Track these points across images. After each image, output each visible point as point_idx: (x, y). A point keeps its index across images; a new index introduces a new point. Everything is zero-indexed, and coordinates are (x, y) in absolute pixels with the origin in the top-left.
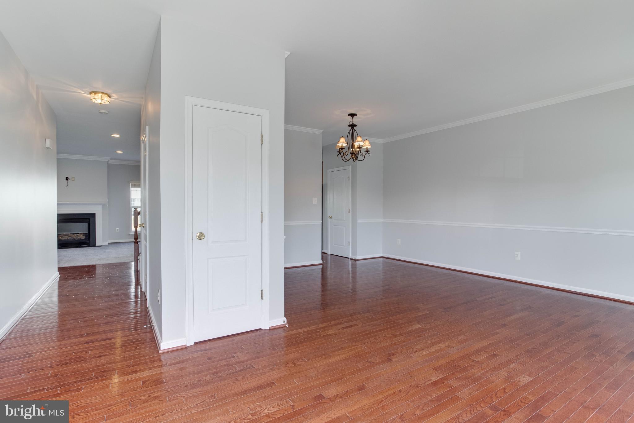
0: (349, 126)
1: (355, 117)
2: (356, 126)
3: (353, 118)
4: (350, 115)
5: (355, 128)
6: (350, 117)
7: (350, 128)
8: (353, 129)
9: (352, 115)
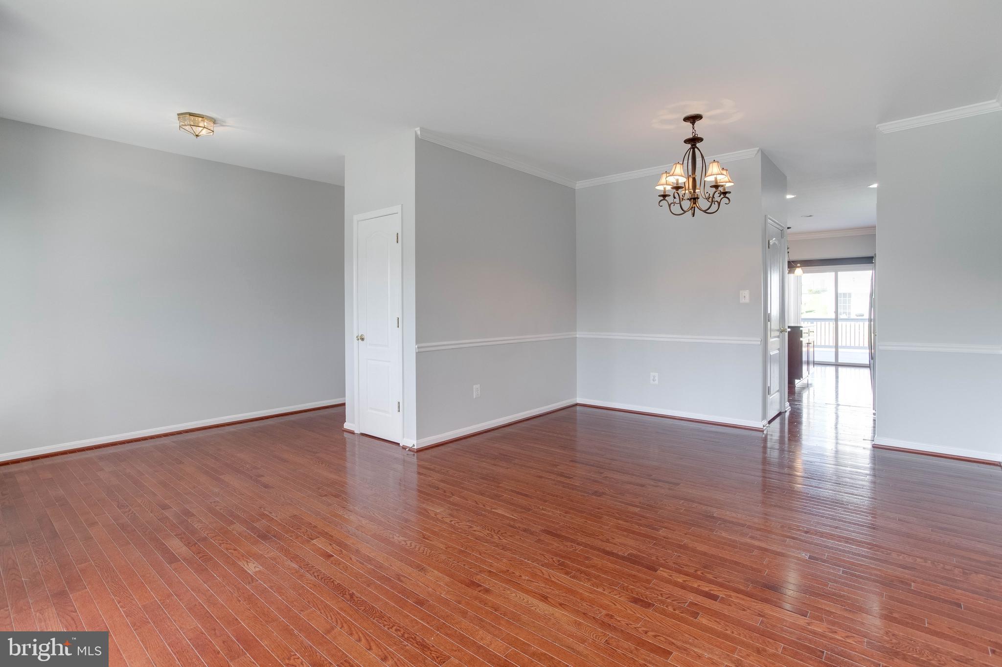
0: (686, 141)
1: (698, 123)
2: (701, 140)
3: (693, 125)
4: (686, 119)
5: (698, 145)
6: (689, 125)
7: (689, 146)
8: (694, 147)
9: (693, 119)
